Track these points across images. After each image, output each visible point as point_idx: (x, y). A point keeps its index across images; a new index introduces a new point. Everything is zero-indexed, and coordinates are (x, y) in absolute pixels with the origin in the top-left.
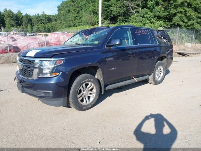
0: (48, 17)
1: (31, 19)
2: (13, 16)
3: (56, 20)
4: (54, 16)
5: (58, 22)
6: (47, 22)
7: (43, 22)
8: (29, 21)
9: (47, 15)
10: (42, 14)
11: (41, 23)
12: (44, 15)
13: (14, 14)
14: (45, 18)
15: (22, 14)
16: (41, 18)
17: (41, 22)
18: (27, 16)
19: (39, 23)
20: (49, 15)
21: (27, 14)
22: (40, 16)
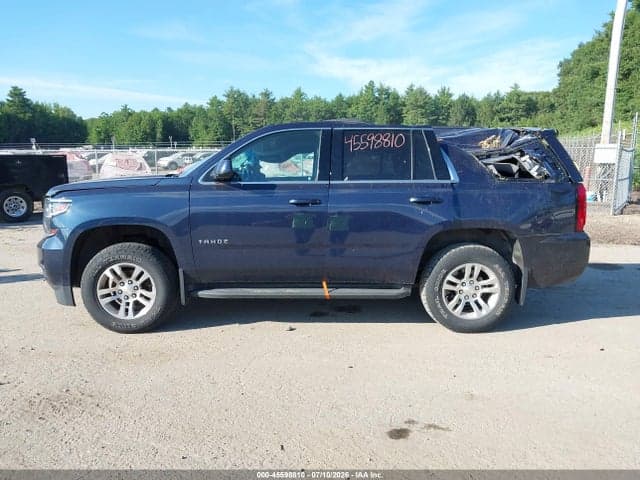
0: (526, 98)
1: (473, 110)
2: (426, 103)
3: (552, 107)
4: (547, 95)
5: (558, 113)
6: (521, 116)
7: (509, 115)
8: (468, 114)
9: (526, 94)
10: (509, 90)
11: (502, 120)
12: (516, 95)
13: (430, 98)
14: (518, 103)
15: (451, 95)
16: (504, 103)
17: (503, 116)
18: (465, 101)
19: (496, 118)
20: (532, 93)
21: (464, 95)
22: (503, 100)
